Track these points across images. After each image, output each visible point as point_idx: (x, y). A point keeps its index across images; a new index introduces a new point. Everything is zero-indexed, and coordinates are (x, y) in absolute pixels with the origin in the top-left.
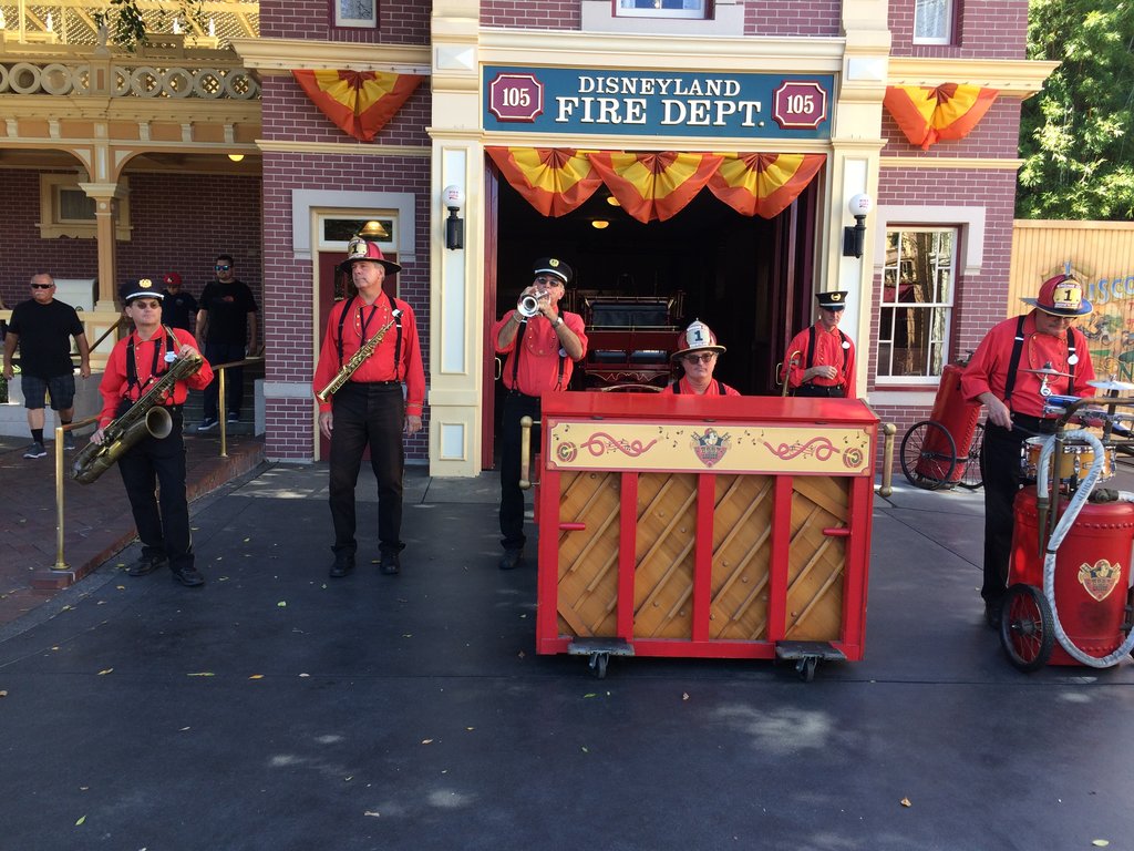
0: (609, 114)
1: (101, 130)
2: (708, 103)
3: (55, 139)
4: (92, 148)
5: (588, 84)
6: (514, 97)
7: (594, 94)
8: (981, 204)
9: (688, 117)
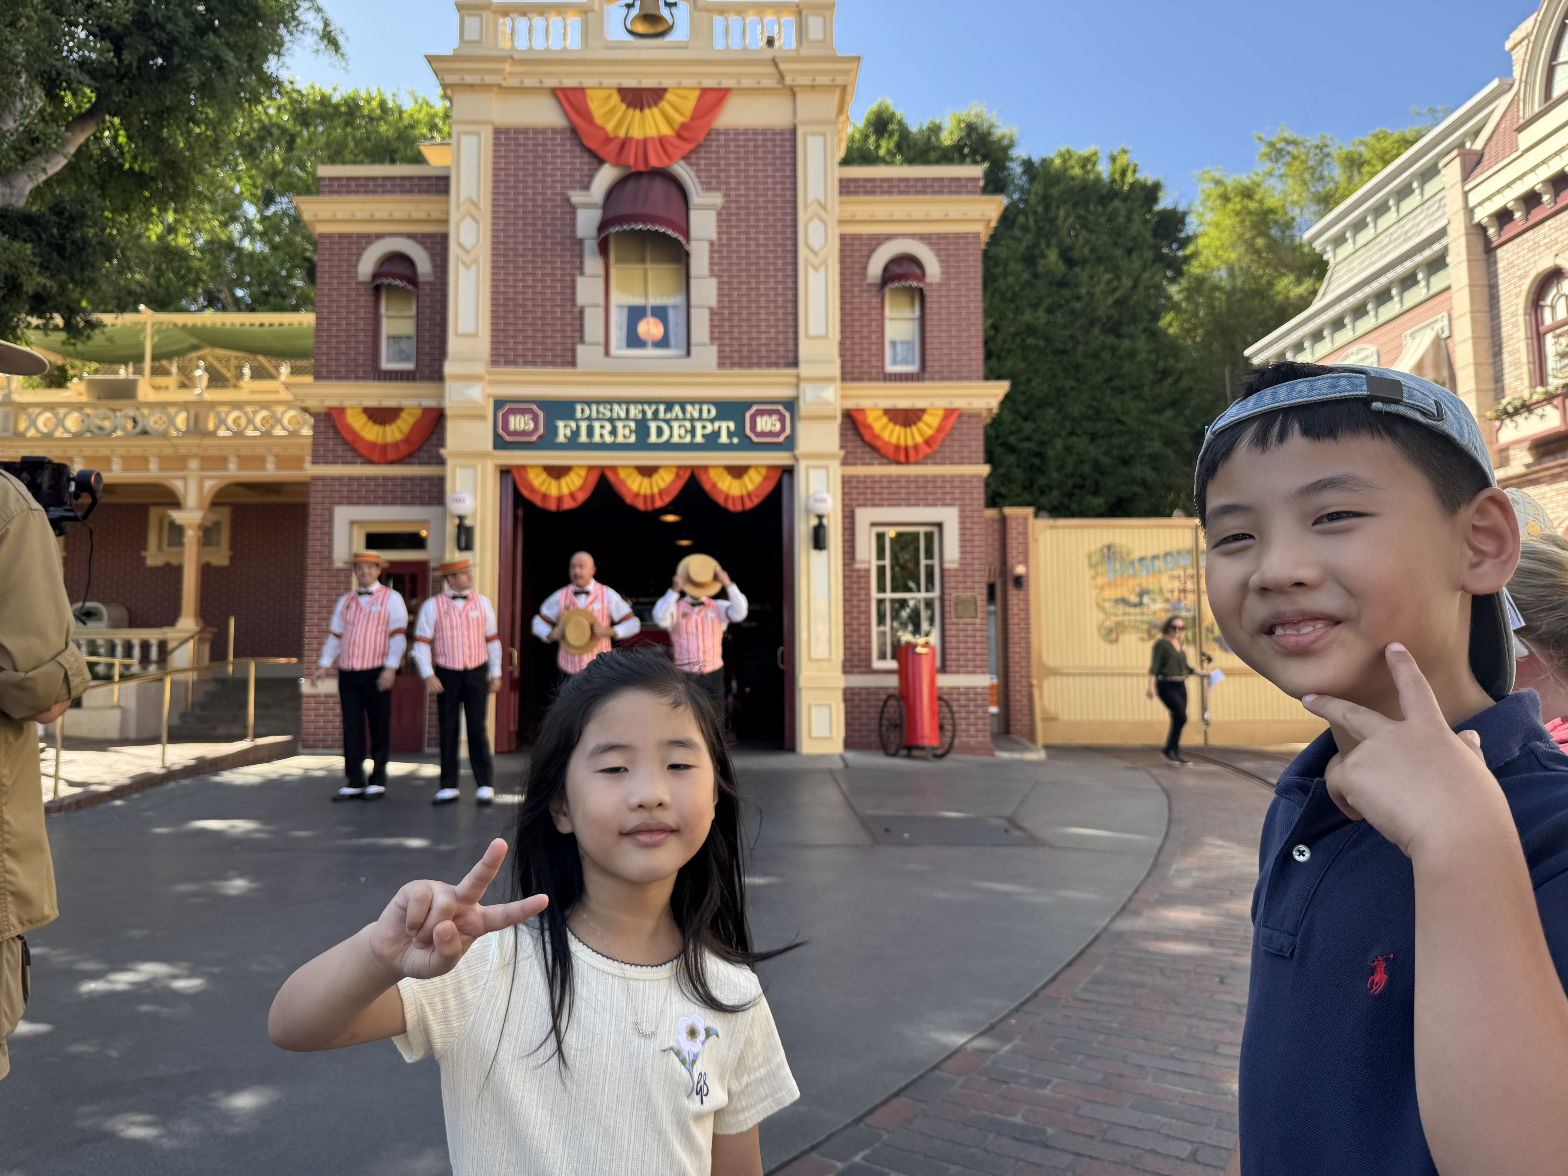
0: (602, 436)
1: (194, 464)
2: (688, 425)
3: (153, 473)
4: (184, 478)
5: (583, 411)
6: (518, 423)
7: (589, 418)
8: (953, 505)
9: (671, 436)
